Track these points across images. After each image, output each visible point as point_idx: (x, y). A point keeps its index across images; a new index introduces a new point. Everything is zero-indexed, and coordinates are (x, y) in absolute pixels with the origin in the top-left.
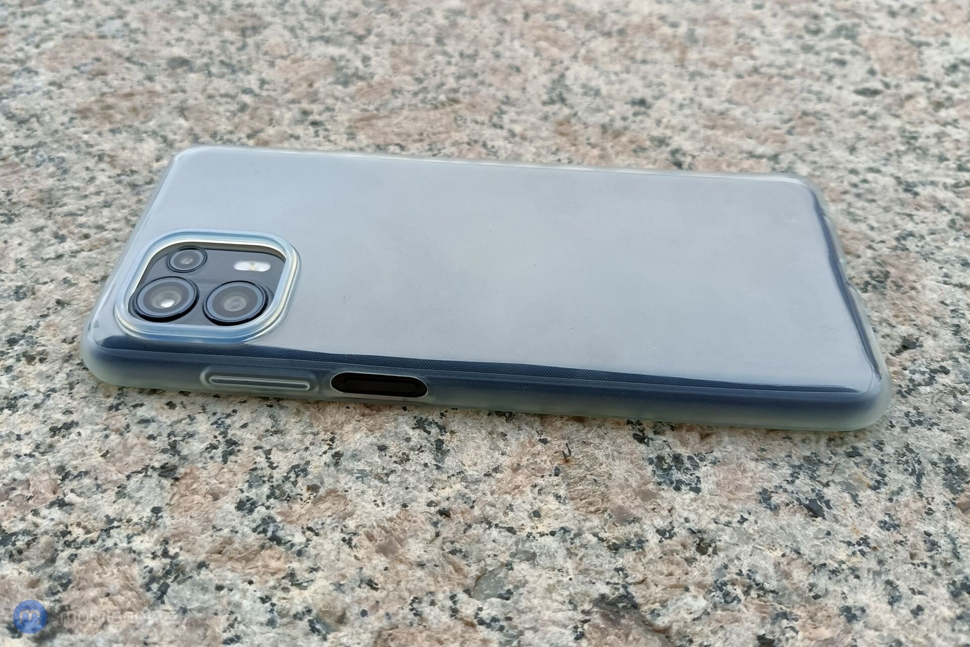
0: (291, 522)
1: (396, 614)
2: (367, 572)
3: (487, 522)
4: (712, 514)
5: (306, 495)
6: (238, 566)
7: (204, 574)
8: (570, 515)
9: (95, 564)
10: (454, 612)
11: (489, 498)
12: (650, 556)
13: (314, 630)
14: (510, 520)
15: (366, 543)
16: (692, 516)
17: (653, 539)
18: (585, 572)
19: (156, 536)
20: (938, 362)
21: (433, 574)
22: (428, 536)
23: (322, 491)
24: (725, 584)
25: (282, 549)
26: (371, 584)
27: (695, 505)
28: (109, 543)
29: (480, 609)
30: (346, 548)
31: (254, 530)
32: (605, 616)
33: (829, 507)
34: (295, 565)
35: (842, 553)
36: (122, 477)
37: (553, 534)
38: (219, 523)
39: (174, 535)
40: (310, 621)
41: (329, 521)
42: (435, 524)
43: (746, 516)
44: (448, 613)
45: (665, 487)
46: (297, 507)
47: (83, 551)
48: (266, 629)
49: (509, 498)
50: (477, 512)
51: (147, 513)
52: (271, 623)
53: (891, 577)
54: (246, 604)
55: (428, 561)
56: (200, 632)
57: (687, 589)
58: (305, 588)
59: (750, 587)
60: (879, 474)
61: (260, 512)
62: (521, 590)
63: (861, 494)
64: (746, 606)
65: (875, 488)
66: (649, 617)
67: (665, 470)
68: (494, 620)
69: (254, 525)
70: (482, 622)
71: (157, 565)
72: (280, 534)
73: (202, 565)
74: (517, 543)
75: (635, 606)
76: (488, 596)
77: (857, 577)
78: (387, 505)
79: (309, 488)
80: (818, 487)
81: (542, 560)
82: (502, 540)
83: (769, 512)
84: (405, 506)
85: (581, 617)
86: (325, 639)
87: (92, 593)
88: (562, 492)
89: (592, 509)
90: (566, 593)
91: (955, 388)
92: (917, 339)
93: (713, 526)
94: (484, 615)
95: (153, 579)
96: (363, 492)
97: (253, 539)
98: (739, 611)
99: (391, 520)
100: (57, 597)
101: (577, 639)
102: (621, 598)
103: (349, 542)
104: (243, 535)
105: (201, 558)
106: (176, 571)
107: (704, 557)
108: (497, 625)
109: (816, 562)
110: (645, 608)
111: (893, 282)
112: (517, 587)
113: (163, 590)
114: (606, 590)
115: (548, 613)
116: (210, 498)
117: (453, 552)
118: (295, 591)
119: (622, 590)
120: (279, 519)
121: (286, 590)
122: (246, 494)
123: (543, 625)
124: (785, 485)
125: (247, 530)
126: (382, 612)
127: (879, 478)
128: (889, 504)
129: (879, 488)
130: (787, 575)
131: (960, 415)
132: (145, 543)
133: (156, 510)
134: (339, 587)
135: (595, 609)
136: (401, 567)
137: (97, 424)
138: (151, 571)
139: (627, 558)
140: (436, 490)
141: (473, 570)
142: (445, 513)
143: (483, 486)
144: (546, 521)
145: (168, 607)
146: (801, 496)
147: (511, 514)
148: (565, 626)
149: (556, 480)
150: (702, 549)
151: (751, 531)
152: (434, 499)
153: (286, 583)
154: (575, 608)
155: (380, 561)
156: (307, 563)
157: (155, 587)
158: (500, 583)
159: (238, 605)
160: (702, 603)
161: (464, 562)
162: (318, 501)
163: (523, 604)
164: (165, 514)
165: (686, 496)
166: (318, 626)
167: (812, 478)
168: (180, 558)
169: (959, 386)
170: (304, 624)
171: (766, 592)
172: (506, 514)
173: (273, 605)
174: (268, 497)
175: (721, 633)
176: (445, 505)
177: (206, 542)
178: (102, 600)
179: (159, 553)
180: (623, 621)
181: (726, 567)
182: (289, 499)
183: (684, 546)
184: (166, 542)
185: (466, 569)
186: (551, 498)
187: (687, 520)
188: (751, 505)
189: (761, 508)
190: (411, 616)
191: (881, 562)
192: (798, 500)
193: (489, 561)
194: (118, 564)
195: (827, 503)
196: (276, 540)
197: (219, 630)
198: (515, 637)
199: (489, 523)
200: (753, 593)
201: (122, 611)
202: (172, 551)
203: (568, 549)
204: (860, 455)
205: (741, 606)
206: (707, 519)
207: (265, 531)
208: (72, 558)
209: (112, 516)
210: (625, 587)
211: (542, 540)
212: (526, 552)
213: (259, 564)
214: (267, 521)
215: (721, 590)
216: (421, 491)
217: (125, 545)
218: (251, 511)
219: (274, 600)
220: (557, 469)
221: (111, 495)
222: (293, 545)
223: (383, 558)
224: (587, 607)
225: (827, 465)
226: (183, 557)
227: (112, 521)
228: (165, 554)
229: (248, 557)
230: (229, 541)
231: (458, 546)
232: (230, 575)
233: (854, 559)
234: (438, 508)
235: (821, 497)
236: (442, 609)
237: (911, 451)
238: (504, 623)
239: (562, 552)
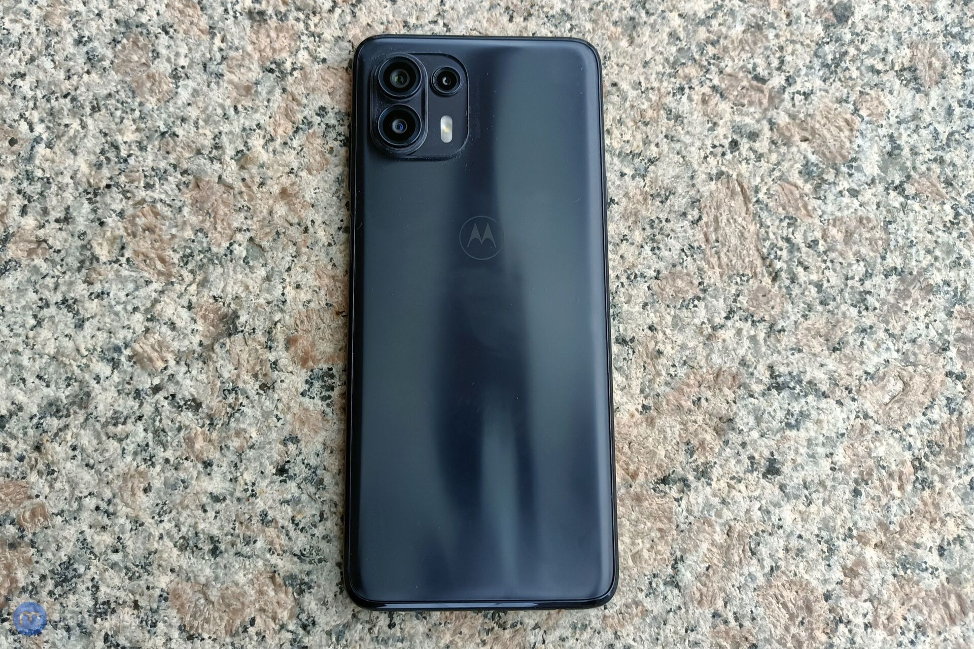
0: (307, 138)
1: (242, 197)
2: (269, 182)
3: (297, 255)
4: (285, 400)
5: (327, 147)
6: (282, 110)
7: (278, 91)
8: (295, 307)
9: (291, 32)
10: (240, 230)
11: (313, 258)
12: (260, 352)
13: (238, 152)
14: (297, 270)
15: (289, 182)
16: (284, 385)
17: (272, 357)
18: (256, 310)
19: (307, 63)
20: (400, 624)
21: (264, 218)
22: (290, 218)
23: (328, 155)
24: (236, 394)
25: (291, 133)
26: (262, 184)
27: (294, 390)
28: (304, 38)
29: (240, 245)
30: (287, 170)
31: (305, 118)
32: (225, 316)
33: (281, 481)
34: (279, 141)
35: (248, 477)
36: (350, 37)
37: (283, 294)
38: (312, 96)
39: (305, 72)
40: (242, 151)
41: (306, 160)
42: (299, 224)
43: (281, 422)
44: (239, 226)
45: (309, 373)
46: (319, 141)
47: (301, 25)
48: (241, 127)
49: (313, 271)
50: (304, 250)
51: (323, 56)
52: (244, 129)
53: (228, 501)
54: (257, 116)
55: (272, 217)
56: (244, 93)
57: (236, 369)
58: (263, 147)
59: (233, 409)
60: (303, 528)
61: (317, 120)
62: (248, 270)
63: (289, 509)
64: (221, 401)
65: (293, 519)
66: (222, 341)
67: (322, 377)
68: (231, 252)
69: (308, 117)
70: (231, 244)
71: (288, 66)
72: (301, 132)
73: (284, 90)
74: (281, 272)
75: (230, 335)
76: (248, 251)
77: (231, 480)
78: (314, 196)
79: (332, 148)
80: (298, 480)
81: (266, 285)
82: (283, 263)
83: (283, 438)
84: (313, 206)
85: (227, 302)
86: (232, 159)
87: (273, 34)
88: (312, 305)
89: (298, 322)
90: (243, 295)
91: (375, 626)
92: (425, 618)
93: (276, 396)
94: (236, 246)
95: (278, 65)
96: (326, 181)
97: (299, 117)
98: (218, 396)
99: (304, 197)
100: (274, 17)
101: (214, 297)
102: (236, 328)
103: (291, 171)
104: (302, 112)
105: (288, 89)
106: (283, 75)
107: (257, 387)
108: (228, 252)
109: (243, 456)
110: (228, 340)
111: (493, 628)
112: (250, 267)
113: (271, 71)
114: (242, 319)
115: (232, 283)
116: (331, 91)
117: (278, 233)
118: (262, 142)
119: (241, 329)
120: (310, 131)
121: (264, 136)
122: (330, 110)
123: (225, 279)
124: (302, 457)
125: (306, 113)
126: (244, 189)
127: (300, 527)
128: (280, 525)
129: (293, 522)
130: (238, 434)
131: (350, 617)
132: (303, 57)
133: (324, 60)
134: (262, 166)
135: (230, 311)
136: (271, 202)
137: (394, 16)
138: (283, 62)
139: (260, 337)
140: (324, 226)
141: (265, 244)
142: (306, 230)
143: (322, 255)
144: (293, 292)
145: (261, 74)
146: (292, 465)
147: (300, 270)
148: (222, 292)
149: (323, 303)
150: (264, 387)
151: (270, 421)
152: (316, 224)
153: (268, 137)
154: (233, 299)
155: (276, 189)
156: (279, 149)
157: (273, 66)
158: (256, 258)
159: (256, 111)
160: (226, 375)
161: (271, 239)
162: (322, 154)
163: (239, 269)
164: (321, 65)
165: (300, 385)
166: (240, 155)
167: (305, 479)
168: (289, 77)
169: (376, 630)
170: (241, 147)
171: (229, 418)
172: (302, 267)
173: (254, 130)
174: (327, 124)
175: (206, 381)
176: (311, 230)
177: (299, 90)
178: (268, 40)
179: (295, 66)
180: (221, 325)
181: (247, 397)
182: (324, 136)
183: (265, 375)
184: (302, 69)
185: (266, 239)
186: (309, 297)
187: (282, 381)
188: (288, 428)
189: (286, 433)
190: (239, 205)
191: (239, 500)
192: (288, 462)
193: (270, 254)
194: (290, 44)
195: (285, 481)
196: (297, 130)
197: (243, 102)
198: (220, 263)
199: (295, 257)
200: (229, 410)
201: (260, 51)
202: (296, 73)
203: (272, 302)
204: (320, 521)
205: (220, 398)
206: (282, 395)
207: (303, 123)
208: (298, 20)
209: (322, 37)
210: (242, 331)
211: (280, 287)
212: (272, 275)
213: (282, 122)
214: (310, 125)
215: (233, 389)
216: (323, 217)
217: (302, 46)
218: (318, 114)
219: (258, 131)
220: (331, 305)
221: (339, 33)
222: (291, 140)
223: (278, 192)
224: (232, 306)
225: (315, 494)
226: (290, 79)
227: (319, 37)
228: (294, 69)
229: (288, 114)
230: (299, 104)
231: (282, 236)
232: (276, 105)
233: (242, 482)
234: (310, 226)
235: (290, 478)
236: (242, 223)
237: (320, 561)
238: (229, 256)
239: (270, 298)
